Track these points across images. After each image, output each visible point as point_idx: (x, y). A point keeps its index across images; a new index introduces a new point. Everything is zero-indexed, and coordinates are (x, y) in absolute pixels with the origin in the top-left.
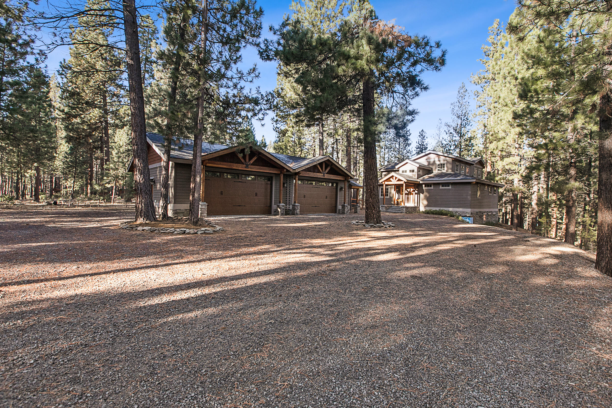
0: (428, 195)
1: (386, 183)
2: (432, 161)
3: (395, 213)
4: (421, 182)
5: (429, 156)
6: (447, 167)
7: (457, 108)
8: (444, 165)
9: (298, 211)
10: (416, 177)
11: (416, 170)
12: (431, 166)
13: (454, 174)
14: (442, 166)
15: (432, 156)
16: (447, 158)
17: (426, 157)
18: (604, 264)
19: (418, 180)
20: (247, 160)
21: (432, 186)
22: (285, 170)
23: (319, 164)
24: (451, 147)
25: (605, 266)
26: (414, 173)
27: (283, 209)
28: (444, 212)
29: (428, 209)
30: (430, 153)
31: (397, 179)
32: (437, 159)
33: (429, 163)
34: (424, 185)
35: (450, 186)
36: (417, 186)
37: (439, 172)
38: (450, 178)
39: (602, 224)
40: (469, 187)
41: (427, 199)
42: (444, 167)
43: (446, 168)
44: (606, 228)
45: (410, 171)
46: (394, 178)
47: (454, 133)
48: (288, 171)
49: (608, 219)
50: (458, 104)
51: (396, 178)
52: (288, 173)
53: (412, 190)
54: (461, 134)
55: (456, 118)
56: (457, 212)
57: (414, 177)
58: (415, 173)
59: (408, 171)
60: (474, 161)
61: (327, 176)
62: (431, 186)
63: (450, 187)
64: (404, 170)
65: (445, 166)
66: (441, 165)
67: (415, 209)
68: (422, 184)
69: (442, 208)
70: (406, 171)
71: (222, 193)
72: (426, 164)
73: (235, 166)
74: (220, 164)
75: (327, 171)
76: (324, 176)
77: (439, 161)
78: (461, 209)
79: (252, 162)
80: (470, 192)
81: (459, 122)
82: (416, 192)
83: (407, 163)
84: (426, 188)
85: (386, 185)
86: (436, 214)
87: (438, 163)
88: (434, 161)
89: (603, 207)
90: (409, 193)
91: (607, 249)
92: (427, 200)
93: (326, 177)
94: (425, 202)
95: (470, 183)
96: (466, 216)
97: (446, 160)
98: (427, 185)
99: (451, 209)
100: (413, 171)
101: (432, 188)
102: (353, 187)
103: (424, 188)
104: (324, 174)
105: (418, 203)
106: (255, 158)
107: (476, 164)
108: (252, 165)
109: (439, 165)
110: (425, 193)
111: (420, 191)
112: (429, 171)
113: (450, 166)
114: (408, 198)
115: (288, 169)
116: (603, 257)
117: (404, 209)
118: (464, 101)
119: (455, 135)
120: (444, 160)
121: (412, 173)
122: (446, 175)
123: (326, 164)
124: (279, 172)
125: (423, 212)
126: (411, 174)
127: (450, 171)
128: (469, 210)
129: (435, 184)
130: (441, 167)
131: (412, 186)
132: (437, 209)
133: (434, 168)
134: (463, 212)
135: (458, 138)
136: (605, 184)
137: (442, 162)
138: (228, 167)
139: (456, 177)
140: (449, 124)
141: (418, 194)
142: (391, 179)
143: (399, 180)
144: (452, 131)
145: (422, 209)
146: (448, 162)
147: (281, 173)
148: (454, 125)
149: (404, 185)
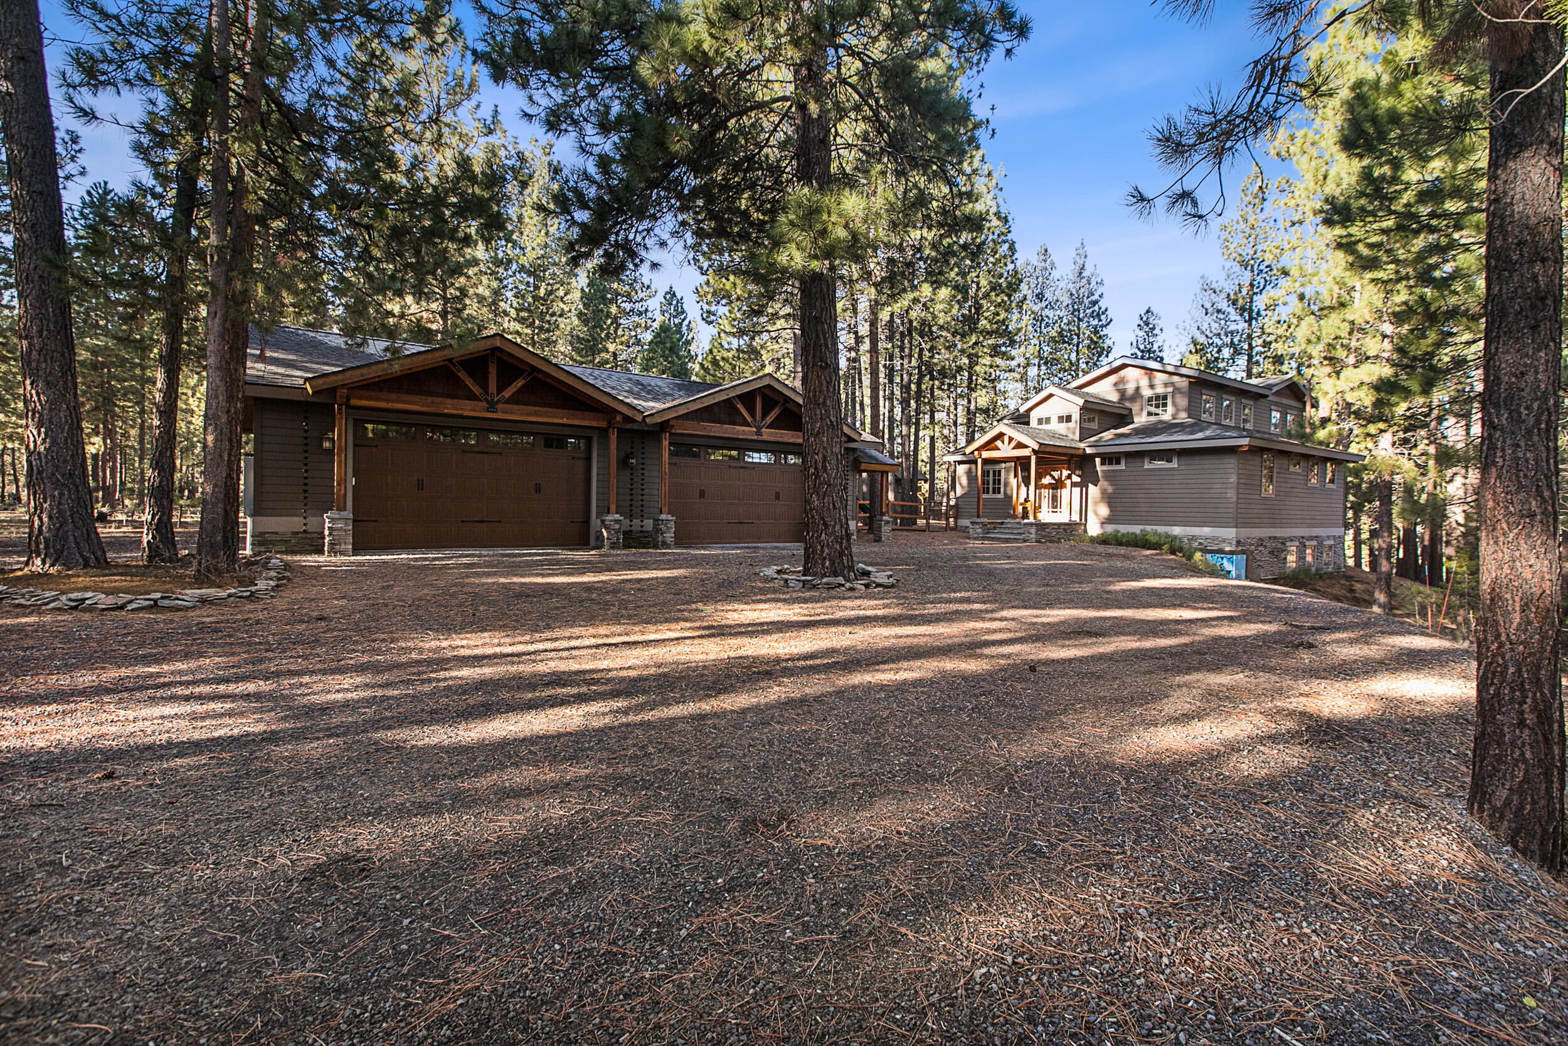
0: (1110, 489)
1: (986, 454)
2: (1130, 388)
3: (1007, 541)
4: (1089, 451)
5: (1122, 373)
6: (1174, 404)
7: (1240, 239)
8: (1165, 397)
9: (669, 536)
10: (1077, 437)
11: (1076, 416)
12: (1128, 404)
13: (1192, 425)
14: (1160, 400)
15: (1131, 374)
16: (1176, 379)
17: (1113, 378)
18: (1504, 794)
19: (1082, 445)
20: (493, 387)
21: (1123, 462)
22: (619, 418)
23: (741, 397)
24: (1219, 351)
25: (1508, 802)
26: (1070, 425)
27: (617, 531)
28: (1153, 539)
29: (1110, 528)
30: (1124, 366)
31: (1013, 444)
32: (1144, 382)
33: (1122, 393)
34: (1098, 460)
35: (1175, 460)
36: (1080, 463)
37: (1153, 419)
38: (1174, 438)
39: (1496, 597)
40: (1230, 463)
41: (1109, 499)
42: (1165, 405)
43: (1170, 409)
44: (1517, 618)
45: (1061, 419)
46: (1006, 439)
47: (1231, 310)
48: (628, 419)
49: (1527, 574)
50: (1242, 226)
51: (1011, 439)
52: (629, 426)
53: (1065, 473)
54: (1251, 310)
55: (1237, 268)
56: (1193, 538)
57: (1068, 434)
58: (1074, 425)
59: (1054, 420)
60: (1269, 387)
61: (768, 434)
62: (1118, 463)
63: (1174, 464)
64: (1044, 416)
65: (1169, 401)
66: (1157, 397)
67: (1069, 530)
68: (1092, 457)
69: (1148, 528)
70: (1048, 420)
71: (420, 485)
72: (1114, 397)
73: (450, 407)
74: (397, 401)
75: (769, 419)
76: (759, 433)
77: (1152, 386)
78: (1206, 531)
79: (508, 393)
80: (1233, 479)
81: (1246, 277)
82: (1076, 479)
83: (1051, 395)
84: (1105, 468)
85: (986, 461)
86: (1128, 544)
87: (1147, 393)
88: (1138, 389)
89: (1500, 513)
90: (1058, 485)
91: (1522, 723)
92: (1110, 505)
93: (765, 437)
94: (1104, 511)
95: (1232, 450)
96: (1221, 551)
97: (1172, 384)
98: (1108, 459)
99: (1177, 531)
100: (1069, 419)
101: (1122, 466)
102: (863, 466)
103: (1099, 468)
104: (759, 428)
105: (1084, 511)
106: (520, 383)
107: (1277, 393)
108: (508, 401)
109: (1150, 399)
110: (1103, 483)
111: (1089, 477)
112: (1124, 418)
113: (1183, 402)
114: (1054, 499)
115: (629, 413)
116: (1499, 759)
117: (1033, 530)
118: (1262, 216)
119: (1234, 315)
120: (1166, 385)
121: (1064, 425)
122: (1167, 427)
123: (765, 398)
124: (603, 424)
125: (1093, 540)
126: (1061, 428)
127: (1183, 417)
128: (1230, 533)
129: (1129, 455)
130: (1157, 406)
131: (1060, 462)
132: (1136, 529)
133: (1135, 408)
134: (1214, 538)
135: (1242, 325)
136: (1510, 398)
137: (1160, 390)
138: (425, 409)
139: (1192, 433)
140: (1214, 286)
141: (1083, 485)
142: (998, 443)
143: (1020, 445)
144: (1223, 305)
145: (1094, 529)
146: (1177, 390)
147: (610, 425)
148: (1230, 288)
149: (1033, 458)
